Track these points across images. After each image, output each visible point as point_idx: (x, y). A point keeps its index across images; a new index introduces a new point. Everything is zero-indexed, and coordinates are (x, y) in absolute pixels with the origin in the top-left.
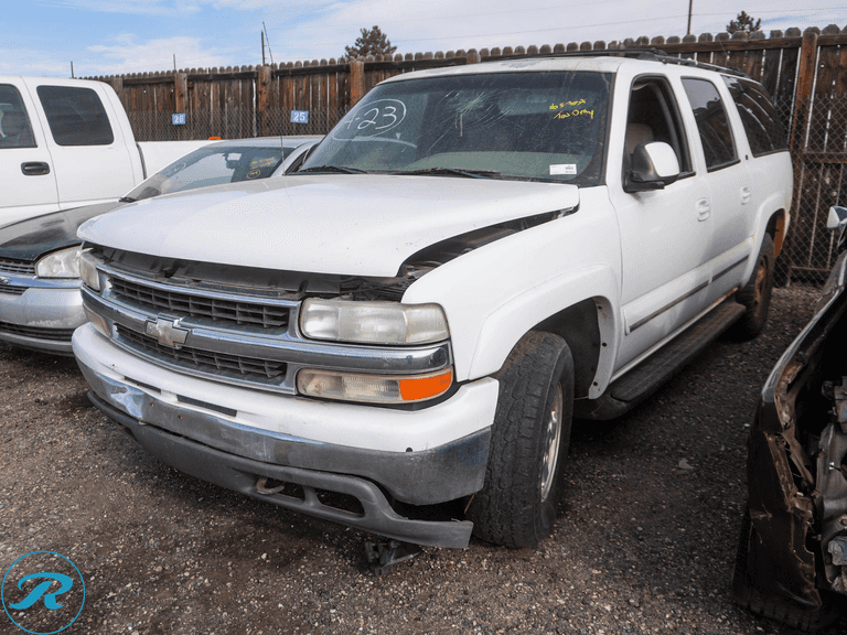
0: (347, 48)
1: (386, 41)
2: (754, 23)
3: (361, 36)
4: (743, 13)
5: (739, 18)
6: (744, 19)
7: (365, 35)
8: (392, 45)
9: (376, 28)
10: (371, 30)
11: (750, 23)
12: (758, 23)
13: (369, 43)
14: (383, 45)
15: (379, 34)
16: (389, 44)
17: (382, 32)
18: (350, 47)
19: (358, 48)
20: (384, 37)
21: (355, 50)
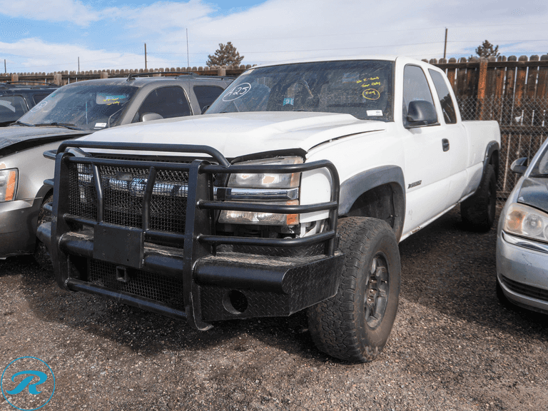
0: (210, 57)
1: (236, 52)
2: (494, 49)
3: (219, 49)
4: (486, 41)
5: (483, 44)
6: (487, 45)
7: (222, 48)
8: (241, 55)
9: (229, 43)
10: (226, 44)
11: (491, 48)
12: (496, 48)
13: (224, 53)
14: (234, 55)
15: (232, 47)
16: (238, 54)
17: (234, 46)
18: (211, 55)
19: (217, 57)
20: (235, 49)
21: (215, 58)
